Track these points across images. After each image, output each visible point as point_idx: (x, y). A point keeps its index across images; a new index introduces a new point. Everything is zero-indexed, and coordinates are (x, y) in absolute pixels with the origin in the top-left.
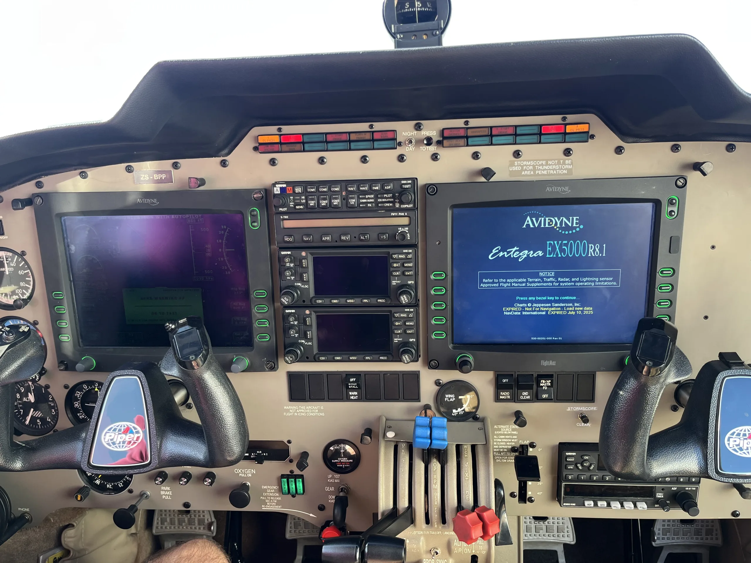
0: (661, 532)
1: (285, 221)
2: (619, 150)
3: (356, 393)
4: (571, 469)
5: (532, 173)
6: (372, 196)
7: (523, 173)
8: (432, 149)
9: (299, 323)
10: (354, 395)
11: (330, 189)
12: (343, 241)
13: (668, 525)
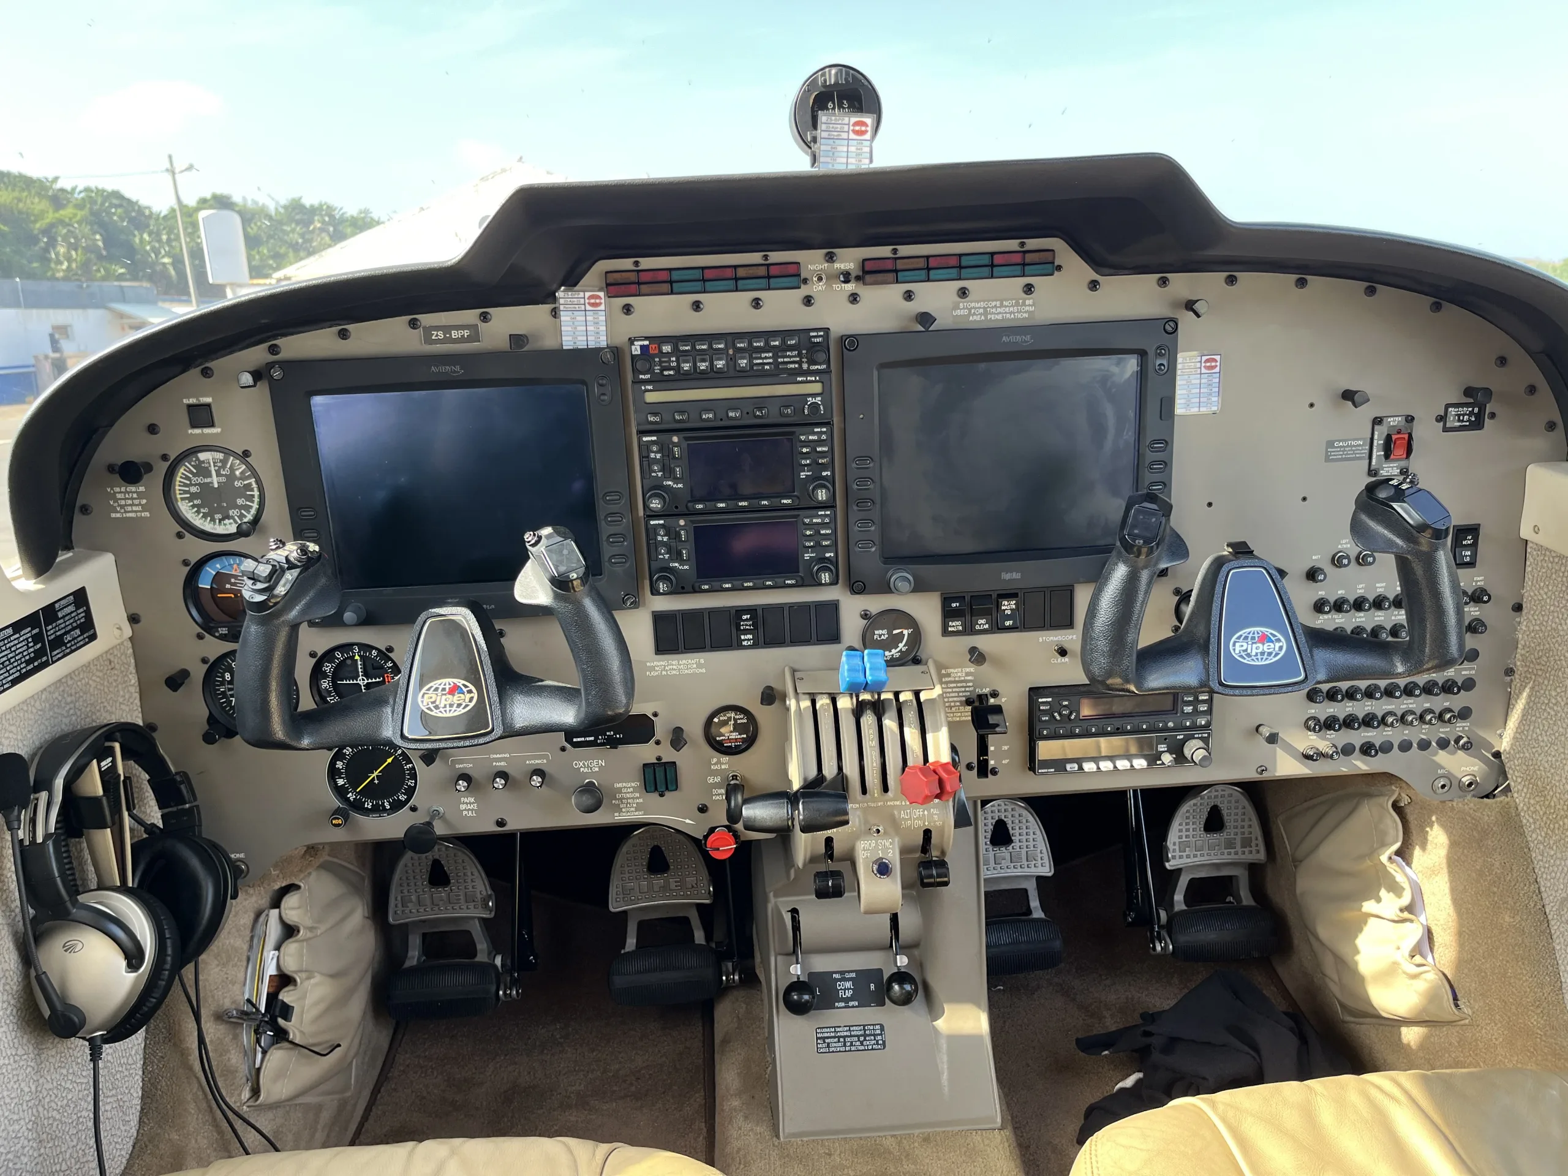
0: (1177, 847)
1: (647, 393)
2: (1094, 285)
3: (750, 637)
4: (1045, 721)
5: (983, 318)
6: (771, 355)
7: (971, 318)
8: (850, 287)
9: (669, 539)
10: (748, 640)
11: (710, 346)
12: (732, 418)
13: (1187, 836)
